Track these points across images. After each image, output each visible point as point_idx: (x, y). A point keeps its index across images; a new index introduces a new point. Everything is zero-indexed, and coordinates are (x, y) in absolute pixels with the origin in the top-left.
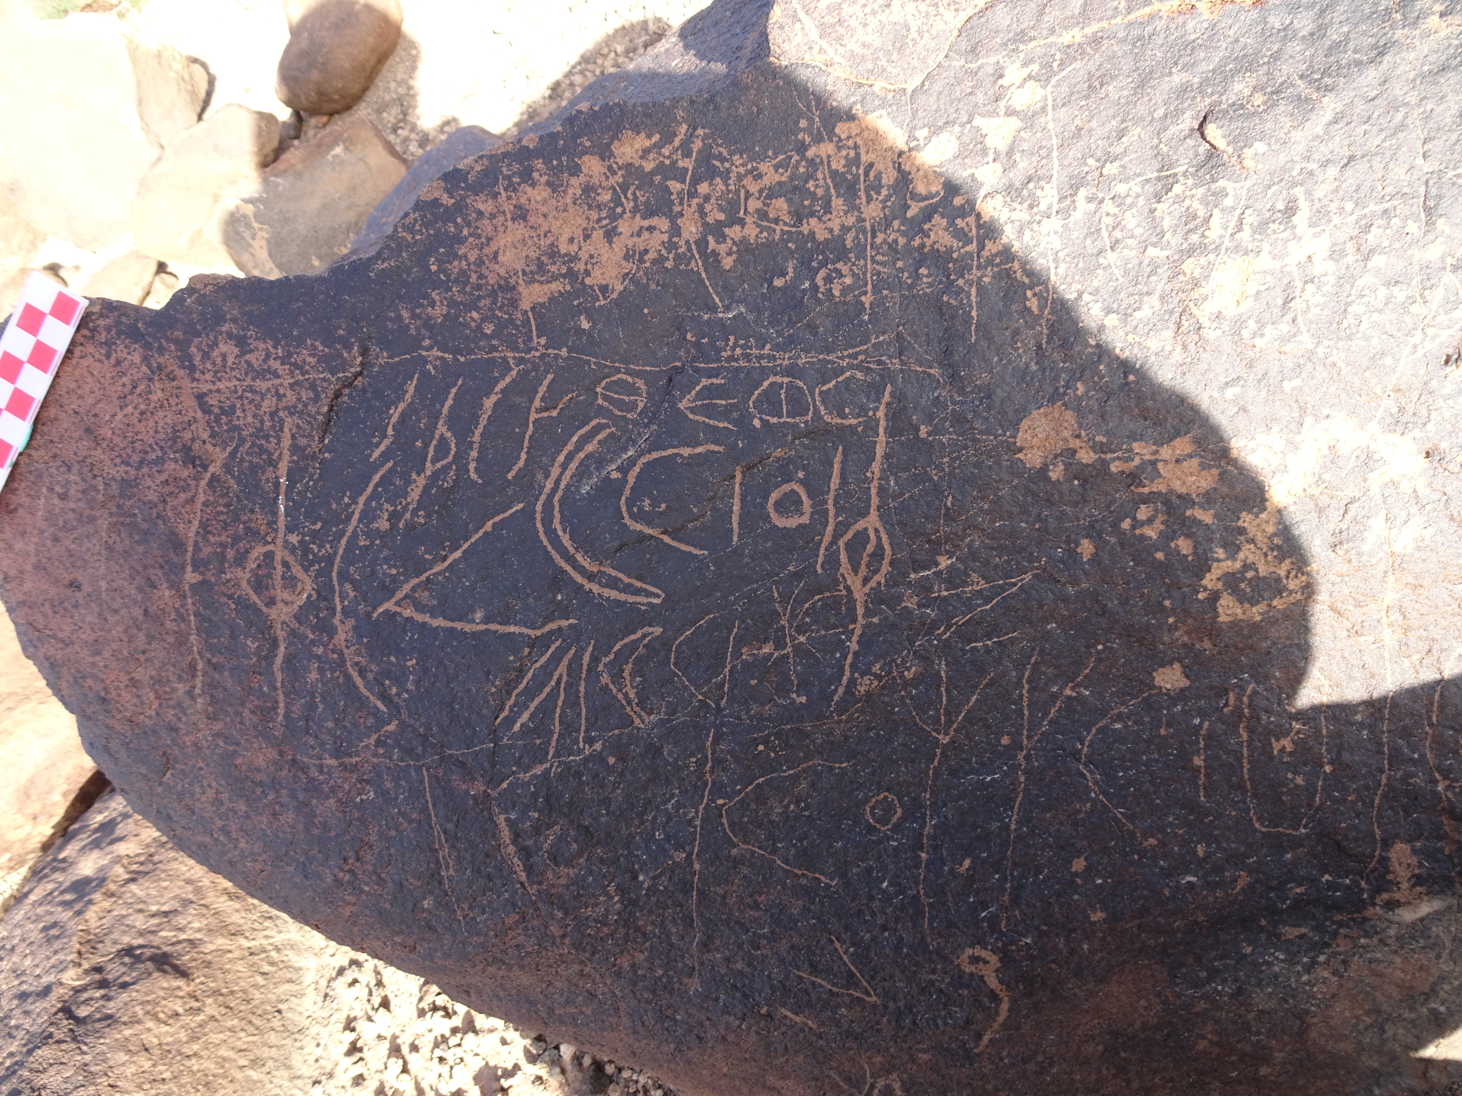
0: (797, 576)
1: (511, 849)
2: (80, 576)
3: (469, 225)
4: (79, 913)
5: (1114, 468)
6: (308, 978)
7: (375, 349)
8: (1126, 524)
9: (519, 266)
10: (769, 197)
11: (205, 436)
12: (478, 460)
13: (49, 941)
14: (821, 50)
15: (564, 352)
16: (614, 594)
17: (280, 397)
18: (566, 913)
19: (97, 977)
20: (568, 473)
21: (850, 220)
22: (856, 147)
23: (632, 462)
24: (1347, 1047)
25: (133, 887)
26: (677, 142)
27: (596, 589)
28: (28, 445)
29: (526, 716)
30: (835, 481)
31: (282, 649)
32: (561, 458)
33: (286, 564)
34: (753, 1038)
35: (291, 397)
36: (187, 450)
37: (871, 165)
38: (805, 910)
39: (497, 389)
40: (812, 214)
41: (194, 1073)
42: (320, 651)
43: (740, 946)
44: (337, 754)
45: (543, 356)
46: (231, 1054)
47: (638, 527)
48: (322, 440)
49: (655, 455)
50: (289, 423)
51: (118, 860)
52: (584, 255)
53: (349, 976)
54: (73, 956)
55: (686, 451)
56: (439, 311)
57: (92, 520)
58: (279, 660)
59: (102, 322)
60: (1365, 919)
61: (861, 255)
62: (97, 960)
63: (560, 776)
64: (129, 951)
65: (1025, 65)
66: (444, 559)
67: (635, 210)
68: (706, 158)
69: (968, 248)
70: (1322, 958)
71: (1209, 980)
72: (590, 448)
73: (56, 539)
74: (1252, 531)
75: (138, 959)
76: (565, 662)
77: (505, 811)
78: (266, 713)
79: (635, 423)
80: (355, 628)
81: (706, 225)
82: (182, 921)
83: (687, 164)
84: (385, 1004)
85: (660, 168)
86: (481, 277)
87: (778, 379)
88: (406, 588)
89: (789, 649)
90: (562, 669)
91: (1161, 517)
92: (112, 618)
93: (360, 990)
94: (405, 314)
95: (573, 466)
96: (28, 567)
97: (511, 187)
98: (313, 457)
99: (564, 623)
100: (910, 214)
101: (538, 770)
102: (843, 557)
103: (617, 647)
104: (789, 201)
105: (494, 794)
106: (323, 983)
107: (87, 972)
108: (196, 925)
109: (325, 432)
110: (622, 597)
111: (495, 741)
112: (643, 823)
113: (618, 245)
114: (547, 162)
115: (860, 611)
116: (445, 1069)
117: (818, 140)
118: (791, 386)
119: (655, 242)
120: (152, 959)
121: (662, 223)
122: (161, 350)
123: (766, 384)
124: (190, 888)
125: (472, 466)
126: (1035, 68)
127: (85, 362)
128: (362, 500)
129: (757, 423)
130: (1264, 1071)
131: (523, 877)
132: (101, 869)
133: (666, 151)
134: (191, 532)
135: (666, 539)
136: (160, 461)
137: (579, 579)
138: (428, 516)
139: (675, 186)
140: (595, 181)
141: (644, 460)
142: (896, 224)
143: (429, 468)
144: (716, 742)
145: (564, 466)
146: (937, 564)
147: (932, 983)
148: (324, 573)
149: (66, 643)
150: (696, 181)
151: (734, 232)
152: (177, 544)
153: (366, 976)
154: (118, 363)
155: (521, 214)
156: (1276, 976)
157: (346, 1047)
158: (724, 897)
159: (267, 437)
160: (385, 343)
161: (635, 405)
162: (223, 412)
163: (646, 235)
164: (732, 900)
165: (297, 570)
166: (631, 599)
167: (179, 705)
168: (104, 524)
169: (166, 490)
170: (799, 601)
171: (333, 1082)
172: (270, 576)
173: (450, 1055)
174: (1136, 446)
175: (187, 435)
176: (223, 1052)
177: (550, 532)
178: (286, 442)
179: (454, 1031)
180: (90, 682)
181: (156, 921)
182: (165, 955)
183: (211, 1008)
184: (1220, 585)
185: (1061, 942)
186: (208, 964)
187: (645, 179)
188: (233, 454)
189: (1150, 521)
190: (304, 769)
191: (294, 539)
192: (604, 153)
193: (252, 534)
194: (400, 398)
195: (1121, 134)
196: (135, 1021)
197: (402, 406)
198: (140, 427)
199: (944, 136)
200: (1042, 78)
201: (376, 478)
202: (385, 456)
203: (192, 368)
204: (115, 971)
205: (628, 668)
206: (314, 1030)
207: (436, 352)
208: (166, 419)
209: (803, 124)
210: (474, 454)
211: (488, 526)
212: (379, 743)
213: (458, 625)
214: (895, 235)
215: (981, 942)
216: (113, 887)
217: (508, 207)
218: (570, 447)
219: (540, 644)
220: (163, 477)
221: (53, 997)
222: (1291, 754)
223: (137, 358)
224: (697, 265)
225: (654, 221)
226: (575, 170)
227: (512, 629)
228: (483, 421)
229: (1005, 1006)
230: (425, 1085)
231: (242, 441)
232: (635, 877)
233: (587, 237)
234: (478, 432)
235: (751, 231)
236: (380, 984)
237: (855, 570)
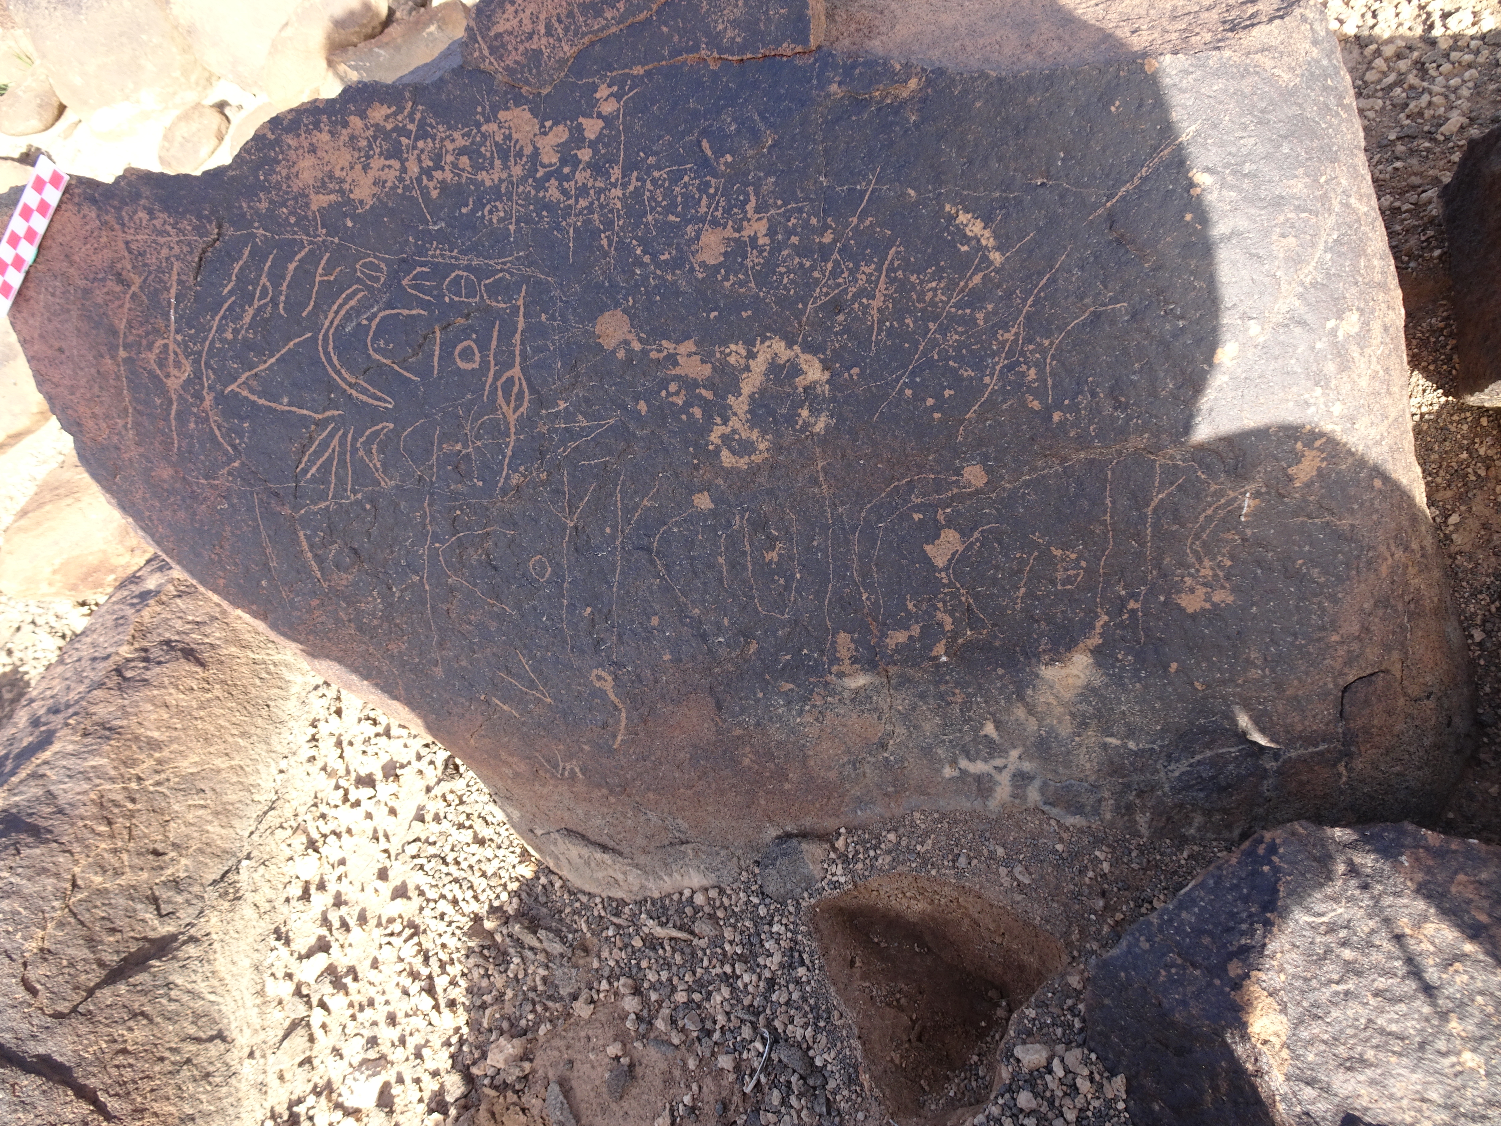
0: (472, 402)
1: (309, 555)
2: (63, 344)
3: (282, 153)
4: (138, 611)
5: (653, 355)
6: (294, 689)
7: (226, 225)
8: (663, 393)
9: (311, 182)
10: (459, 154)
11: (129, 267)
12: (285, 302)
13: (116, 626)
14: (491, 63)
15: (336, 240)
16: (364, 398)
17: (171, 249)
18: (348, 604)
19: (143, 654)
20: (339, 317)
21: (504, 176)
22: (510, 128)
23: (375, 315)
24: (832, 775)
25: (178, 601)
26: (406, 112)
27: (354, 393)
28: (35, 261)
29: (314, 469)
30: (494, 343)
31: (174, 407)
32: (335, 307)
33: (175, 353)
34: (480, 719)
35: (177, 250)
36: (119, 274)
37: (517, 141)
38: (499, 629)
39: (297, 258)
40: (483, 169)
41: (197, 730)
42: (195, 410)
43: (463, 648)
44: (207, 477)
45: (324, 241)
46: (227, 724)
47: (378, 357)
48: (196, 278)
49: (388, 312)
50: (177, 265)
51: (171, 581)
52: (349, 180)
53: (321, 691)
54: (129, 638)
55: (406, 312)
56: (263, 206)
57: (68, 311)
58: (173, 413)
59: (76, 191)
60: (827, 684)
61: (510, 199)
62: (145, 644)
63: (336, 511)
64: (168, 643)
65: (610, 86)
66: (265, 362)
67: (381, 154)
68: (422, 125)
69: (570, 202)
70: (807, 708)
71: (741, 714)
72: (352, 303)
73: (50, 321)
74: (735, 408)
75: (173, 648)
76: (337, 438)
77: (303, 528)
78: (167, 444)
79: (379, 290)
80: (215, 398)
81: (421, 168)
82: (208, 630)
83: (411, 127)
84: (339, 712)
85: (396, 129)
86: (289, 187)
87: (460, 273)
88: (243, 378)
89: (470, 450)
90: (335, 442)
91: (683, 392)
92: (81, 373)
93: (325, 702)
94: (244, 205)
95: (342, 312)
96: (36, 336)
97: (308, 132)
98: (190, 289)
99: (336, 413)
100: (539, 175)
101: (323, 505)
102: (500, 392)
103: (368, 433)
104: (470, 158)
105: (297, 516)
106: (304, 694)
107: (136, 650)
108: (217, 635)
109: (198, 273)
110: (370, 401)
111: (297, 482)
112: (392, 552)
113: (372, 174)
114: (329, 118)
115: (513, 430)
116: (364, 757)
117: (488, 121)
118: (467, 278)
119: (391, 176)
120: (182, 650)
121: (396, 164)
122: (107, 212)
123: (453, 275)
124: (218, 609)
125: (281, 306)
126: (615, 88)
127: (67, 214)
128: (217, 318)
129: (447, 299)
130: (787, 786)
131: (319, 575)
132: (159, 586)
133: (399, 118)
134: (122, 326)
135: (396, 367)
136: (103, 280)
137: (345, 386)
138: (255, 333)
139: (405, 141)
140: (357, 133)
141: (381, 314)
142: (530, 180)
143: (256, 304)
144: (430, 505)
145: (337, 313)
146: (557, 405)
147: (580, 692)
148: (196, 362)
149: (57, 386)
150: (417, 139)
151: (438, 175)
152: (114, 332)
153: (332, 693)
154: (85, 217)
155: (313, 150)
156: (780, 717)
157: (309, 737)
158: (448, 611)
159: (163, 272)
160: (233, 224)
161: (378, 279)
162: (140, 254)
163: (386, 170)
164: (453, 615)
165: (181, 357)
166: (375, 403)
167: (119, 434)
168: (74, 314)
169: (108, 298)
170: (475, 420)
171: (295, 758)
172: (166, 359)
173: (370, 750)
174: (664, 343)
175: (119, 266)
176: (222, 722)
177: (327, 354)
178: (175, 277)
179: (377, 735)
180: (70, 412)
181: (190, 626)
182: (192, 650)
183: (217, 691)
184: (720, 442)
185: (649, 672)
186: (222, 663)
187: (387, 135)
188: (145, 281)
189: (677, 393)
190: (190, 484)
191: (179, 337)
192: (363, 115)
193: (157, 332)
194: (240, 258)
195: (660, 137)
196: (162, 686)
197: (241, 263)
198: (94, 258)
199: (561, 127)
200: (618, 96)
201: (226, 306)
202: (231, 293)
203: (123, 225)
204: (155, 653)
205: (375, 447)
206: (292, 723)
207: (261, 231)
208: (108, 254)
209: (479, 109)
210: (283, 298)
211: (291, 344)
212: (229, 473)
213: (273, 405)
214: (528, 188)
215: (601, 665)
216: (164, 598)
217: (306, 144)
218: (340, 301)
219: (321, 425)
220: (105, 290)
221: (111, 661)
222: (777, 564)
223: (93, 215)
224: (416, 193)
225: (392, 162)
226: (345, 125)
227: (305, 412)
228: (288, 278)
229: (624, 715)
230: (352, 769)
231: (150, 273)
232: (390, 589)
233: (352, 168)
234: (285, 285)
235: (448, 175)
236: (338, 699)
237: (508, 404)
